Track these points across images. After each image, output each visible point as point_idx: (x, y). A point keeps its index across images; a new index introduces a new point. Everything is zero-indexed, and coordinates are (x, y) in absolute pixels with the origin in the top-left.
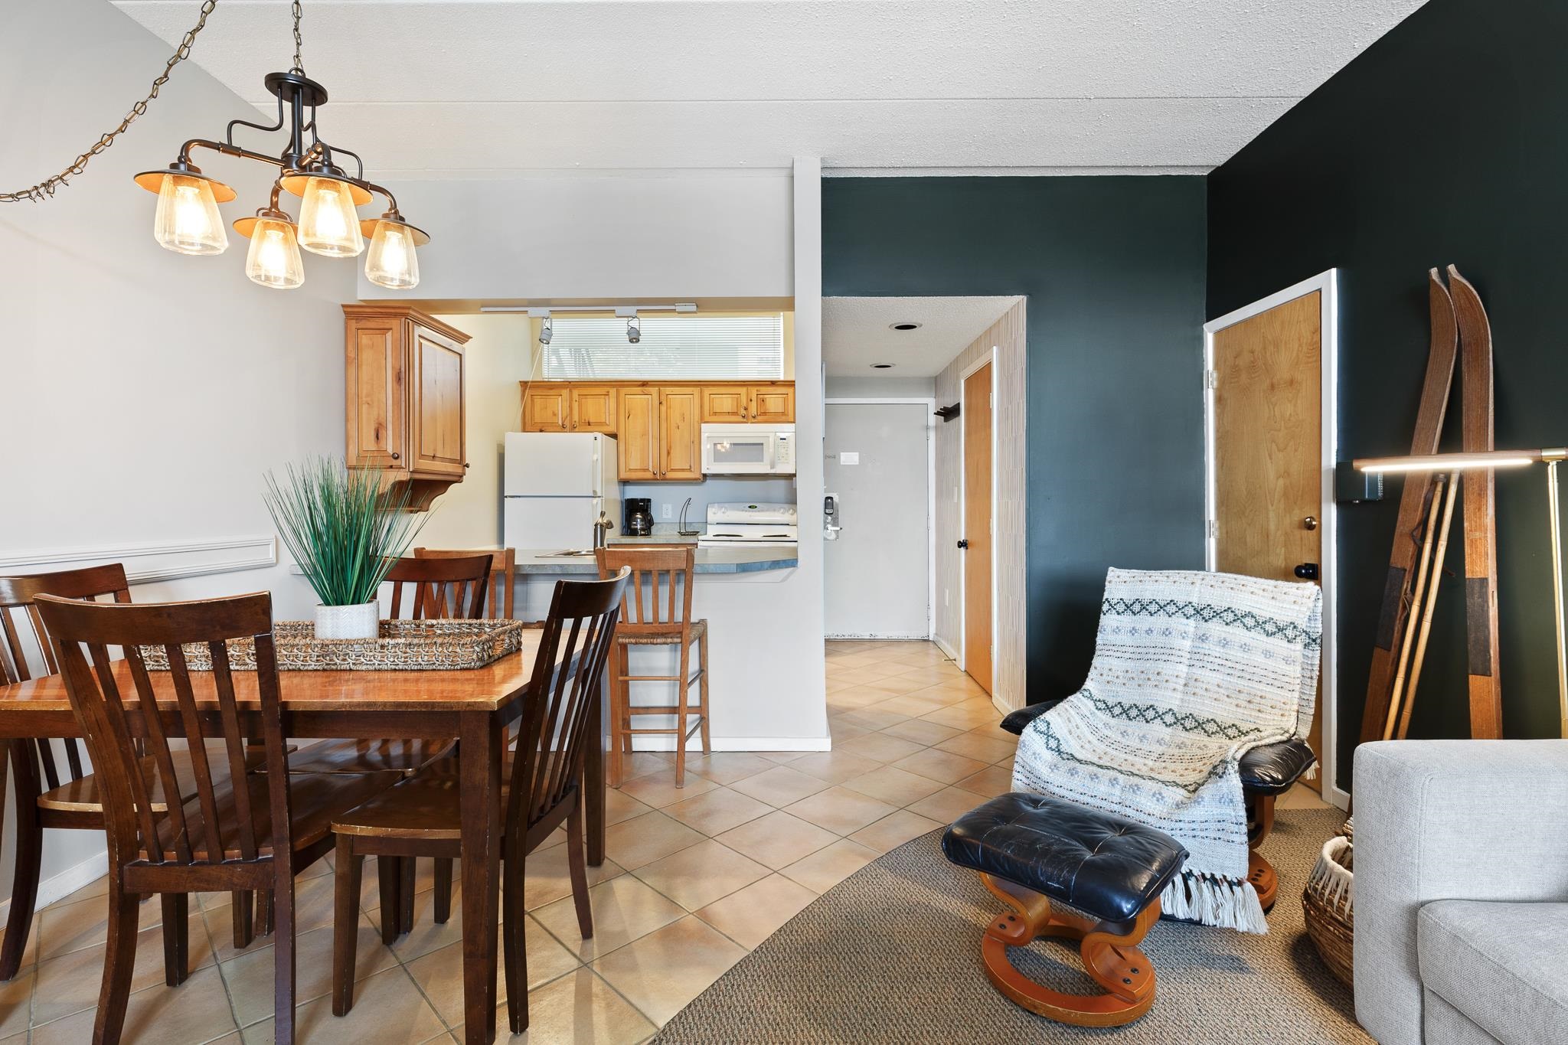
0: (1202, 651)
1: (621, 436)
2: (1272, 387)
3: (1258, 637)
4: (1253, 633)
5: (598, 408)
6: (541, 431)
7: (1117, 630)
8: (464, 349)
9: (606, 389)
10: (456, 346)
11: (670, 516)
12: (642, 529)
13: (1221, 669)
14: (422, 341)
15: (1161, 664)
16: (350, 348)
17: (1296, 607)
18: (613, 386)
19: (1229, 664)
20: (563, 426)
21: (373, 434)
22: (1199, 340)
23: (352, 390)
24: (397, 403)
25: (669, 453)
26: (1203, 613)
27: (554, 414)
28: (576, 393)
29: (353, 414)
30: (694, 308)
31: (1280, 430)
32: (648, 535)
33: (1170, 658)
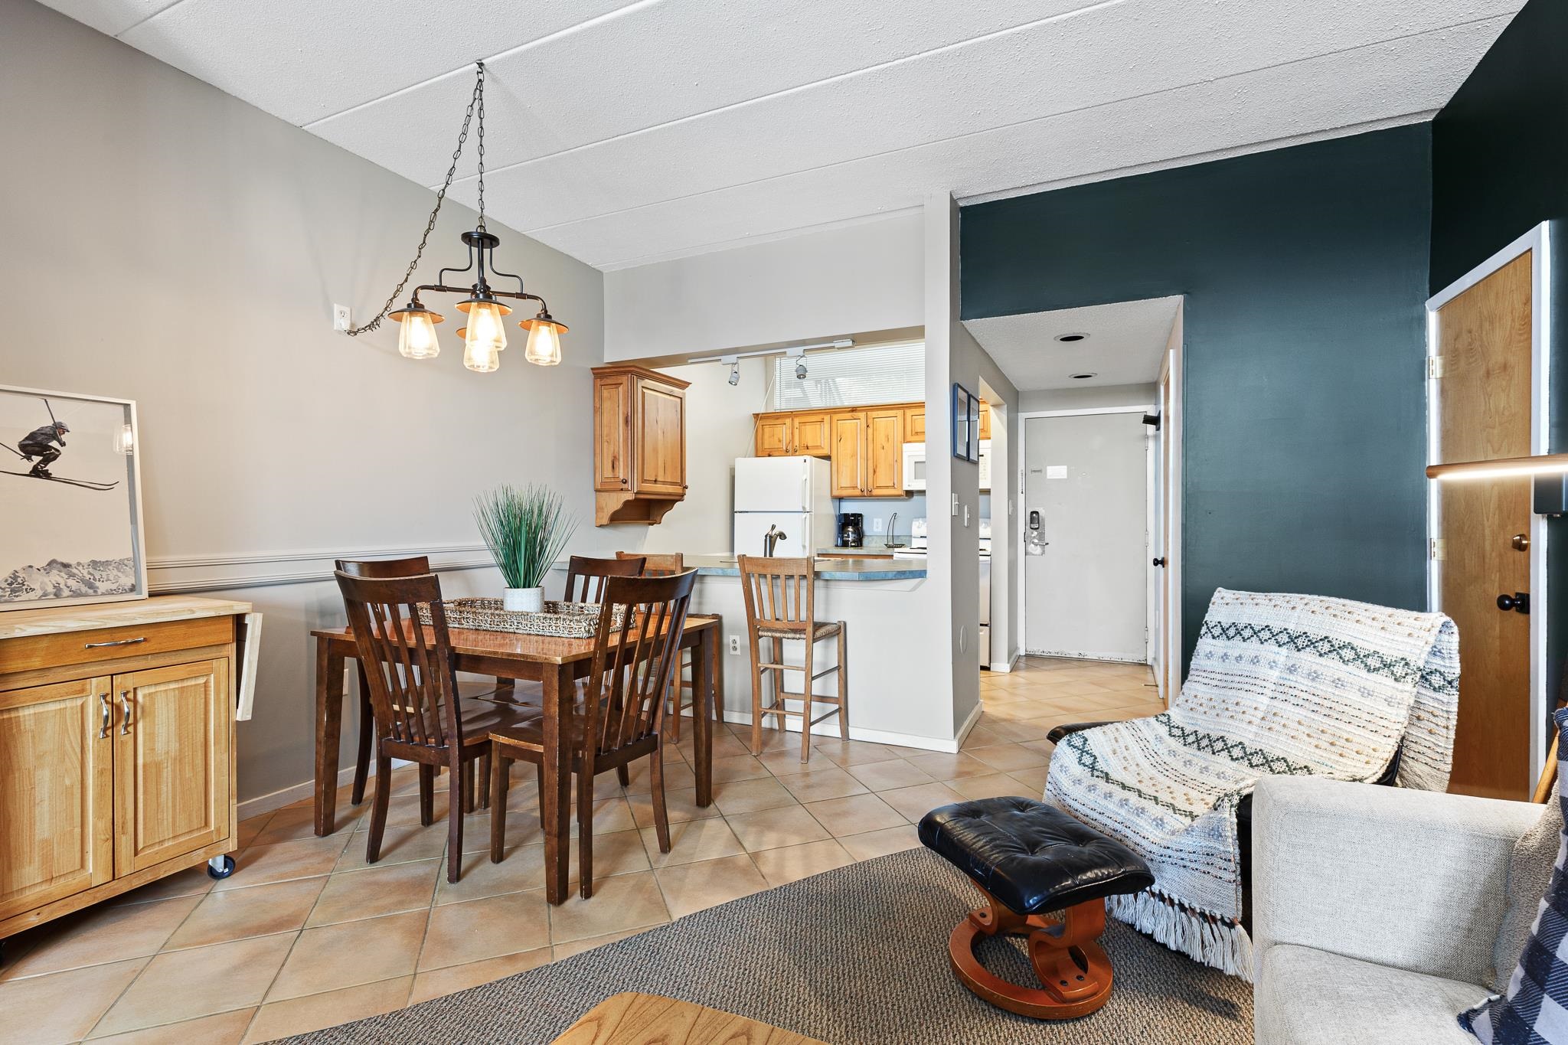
0: (1288, 683)
1: (834, 458)
2: (1488, 374)
3: (1356, 672)
4: (1351, 667)
5: (817, 434)
6: (769, 456)
7: (1209, 655)
8: (685, 394)
9: (821, 416)
10: (677, 391)
11: (880, 530)
12: (854, 542)
13: (1306, 704)
14: (645, 390)
15: (1243, 693)
16: (597, 400)
17: (1411, 640)
18: (827, 413)
19: (1316, 699)
20: (787, 451)
21: (610, 465)
22: (1421, 321)
23: (598, 432)
24: (625, 440)
25: (875, 472)
26: (1296, 641)
27: (780, 441)
28: (797, 421)
29: (598, 451)
30: (850, 343)
31: (1494, 428)
32: (858, 546)
33: (1252, 688)
